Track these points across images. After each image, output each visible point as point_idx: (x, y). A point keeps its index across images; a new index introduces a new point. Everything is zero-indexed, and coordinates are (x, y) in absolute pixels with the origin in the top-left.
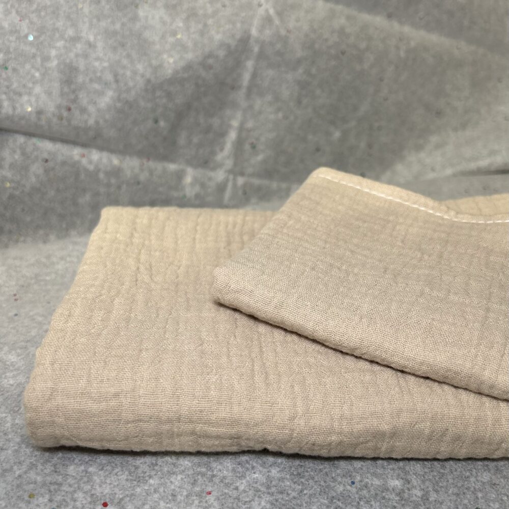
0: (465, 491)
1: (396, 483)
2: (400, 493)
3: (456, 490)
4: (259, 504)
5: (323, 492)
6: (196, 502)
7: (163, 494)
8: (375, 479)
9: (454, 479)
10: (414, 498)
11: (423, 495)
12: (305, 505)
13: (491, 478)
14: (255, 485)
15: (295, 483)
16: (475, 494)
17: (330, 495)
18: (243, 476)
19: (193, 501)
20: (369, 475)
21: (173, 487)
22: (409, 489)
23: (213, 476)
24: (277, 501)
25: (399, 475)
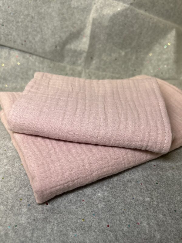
0: (171, 203)
1: (148, 199)
2: (149, 203)
3: (168, 203)
4: (101, 205)
5: (123, 202)
6: (79, 204)
7: (67, 200)
8: (141, 198)
9: (168, 199)
10: (154, 205)
11: (157, 204)
12: (116, 206)
14: (99, 198)
15: (113, 198)
16: (175, 205)
17: (125, 203)
18: (95, 195)
19: (78, 203)
20: (139, 196)
21: (70, 198)
22: (152, 202)
23: (85, 194)
24: (107, 204)
25: (149, 196)
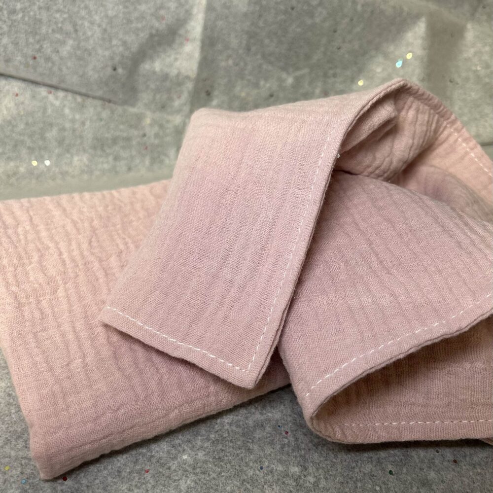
0: (349, 480)
1: (295, 470)
2: (297, 479)
3: (342, 479)
4: (186, 483)
5: (237, 475)
6: (137, 479)
7: (110, 471)
8: (280, 465)
9: (342, 469)
10: (308, 484)
11: (315, 482)
12: (221, 485)
13: (371, 470)
14: (184, 466)
15: (216, 466)
16: (355, 483)
17: (242, 478)
18: (175, 458)
19: (134, 477)
20: (275, 461)
21: (119, 465)
22: (305, 476)
23: (152, 456)
24: (200, 480)
25: (299, 462)
